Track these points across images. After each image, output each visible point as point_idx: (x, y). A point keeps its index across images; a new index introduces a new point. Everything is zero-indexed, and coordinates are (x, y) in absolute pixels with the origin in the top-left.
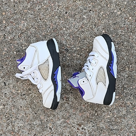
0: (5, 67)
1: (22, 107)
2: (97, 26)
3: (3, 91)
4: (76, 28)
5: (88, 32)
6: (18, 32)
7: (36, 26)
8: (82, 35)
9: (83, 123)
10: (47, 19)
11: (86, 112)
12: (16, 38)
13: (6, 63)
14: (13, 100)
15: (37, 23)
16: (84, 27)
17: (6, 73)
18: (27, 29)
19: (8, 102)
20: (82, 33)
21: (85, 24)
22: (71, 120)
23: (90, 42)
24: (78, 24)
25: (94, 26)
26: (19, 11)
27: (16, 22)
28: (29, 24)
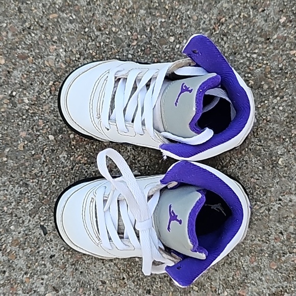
0: (33, 182)
1: (105, 283)
2: (260, 10)
3: (42, 252)
4: (203, 29)
5: (240, 33)
6: (46, 79)
7: (91, 51)
8: (225, 43)
9: (286, 287)
10: (116, 23)
11: (288, 254)
12: (45, 96)
13: (34, 172)
14: (76, 269)
15: (94, 40)
16: (226, 20)
17: (39, 199)
18: (69, 66)
19: (64, 279)
20: (225, 38)
21: (225, 11)
22: (250, 288)
23: (253, 58)
24: (206, 16)
25: (251, 10)
26: (36, 20)
27: (34, 53)
28: (71, 51)
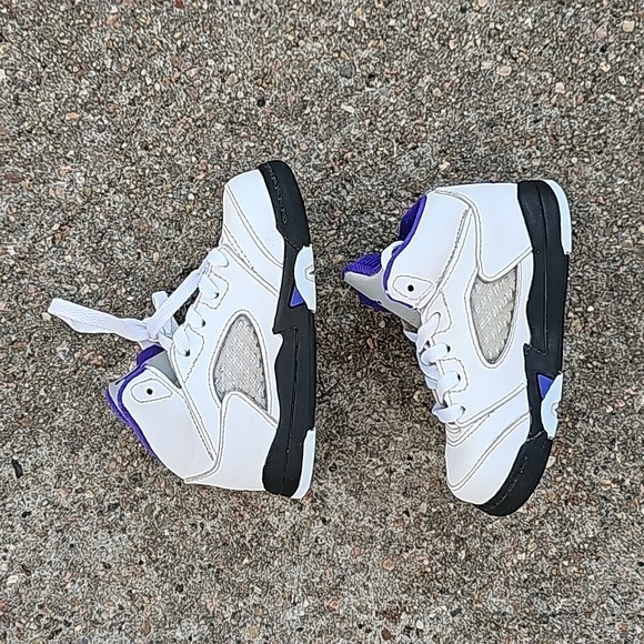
0: (8, 387)
1: (110, 567)
2: (410, 146)
3: (11, 505)
4: (315, 167)
5: (374, 179)
6: (48, 218)
7: (128, 181)
8: (348, 193)
9: (406, 602)
10: (174, 139)
11: (414, 549)
12: (43, 247)
13: (11, 371)
14: (64, 540)
15: (134, 164)
16: (353, 157)
17: (15, 416)
18: (88, 201)
19: (41, 554)
20: (348, 186)
21: (353, 140)
22: (346, 599)
23: (390, 222)
24: (321, 146)
25: (395, 144)
26: (43, 119)
27: (32, 174)
28: (95, 177)
